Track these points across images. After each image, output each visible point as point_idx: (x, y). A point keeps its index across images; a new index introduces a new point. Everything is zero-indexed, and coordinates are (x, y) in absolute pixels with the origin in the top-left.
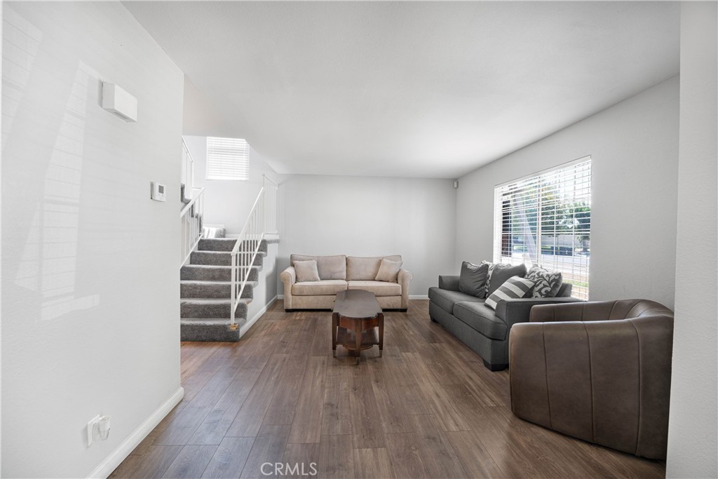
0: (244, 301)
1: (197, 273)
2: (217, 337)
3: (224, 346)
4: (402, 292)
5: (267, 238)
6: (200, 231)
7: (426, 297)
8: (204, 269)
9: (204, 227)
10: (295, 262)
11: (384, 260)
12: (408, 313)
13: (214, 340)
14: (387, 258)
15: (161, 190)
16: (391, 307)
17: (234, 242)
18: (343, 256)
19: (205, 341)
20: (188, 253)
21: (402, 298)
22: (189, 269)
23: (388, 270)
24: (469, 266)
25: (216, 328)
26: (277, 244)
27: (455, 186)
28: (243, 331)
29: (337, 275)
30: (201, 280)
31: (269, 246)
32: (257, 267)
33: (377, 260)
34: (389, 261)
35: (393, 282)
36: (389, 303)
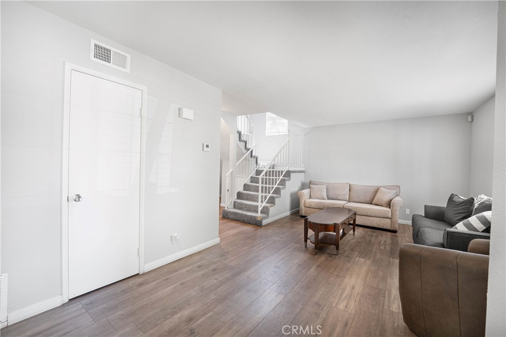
0: (268, 205)
1: (251, 188)
2: (251, 222)
3: (254, 227)
4: (392, 216)
5: (291, 169)
6: (257, 165)
7: (410, 223)
8: (254, 186)
9: (259, 162)
10: (311, 185)
11: (382, 189)
12: (398, 234)
13: (250, 224)
14: (385, 187)
15: (207, 146)
16: (381, 227)
17: (263, 171)
18: (347, 183)
19: (246, 223)
20: (249, 176)
21: (391, 221)
22: (248, 185)
23: (384, 196)
24: (455, 199)
25: (251, 217)
26: (303, 173)
27: (470, 119)
28: (264, 222)
29: (341, 197)
30: (253, 191)
31: (292, 174)
32: (280, 187)
33: (376, 188)
34: (386, 190)
35: (386, 207)
36: (379, 223)
